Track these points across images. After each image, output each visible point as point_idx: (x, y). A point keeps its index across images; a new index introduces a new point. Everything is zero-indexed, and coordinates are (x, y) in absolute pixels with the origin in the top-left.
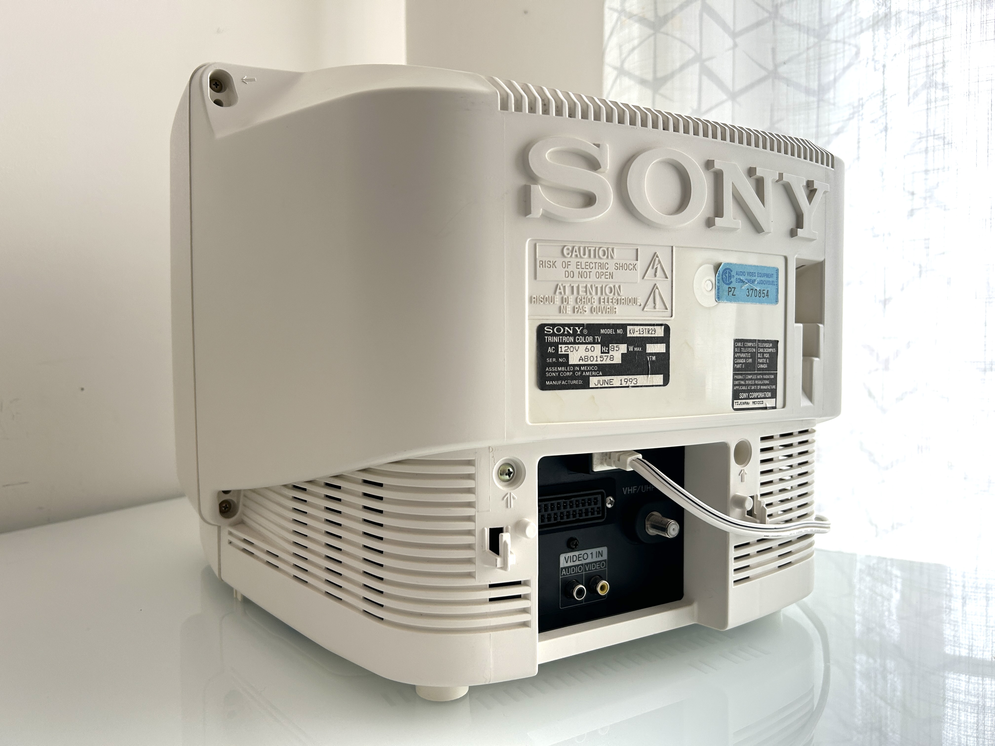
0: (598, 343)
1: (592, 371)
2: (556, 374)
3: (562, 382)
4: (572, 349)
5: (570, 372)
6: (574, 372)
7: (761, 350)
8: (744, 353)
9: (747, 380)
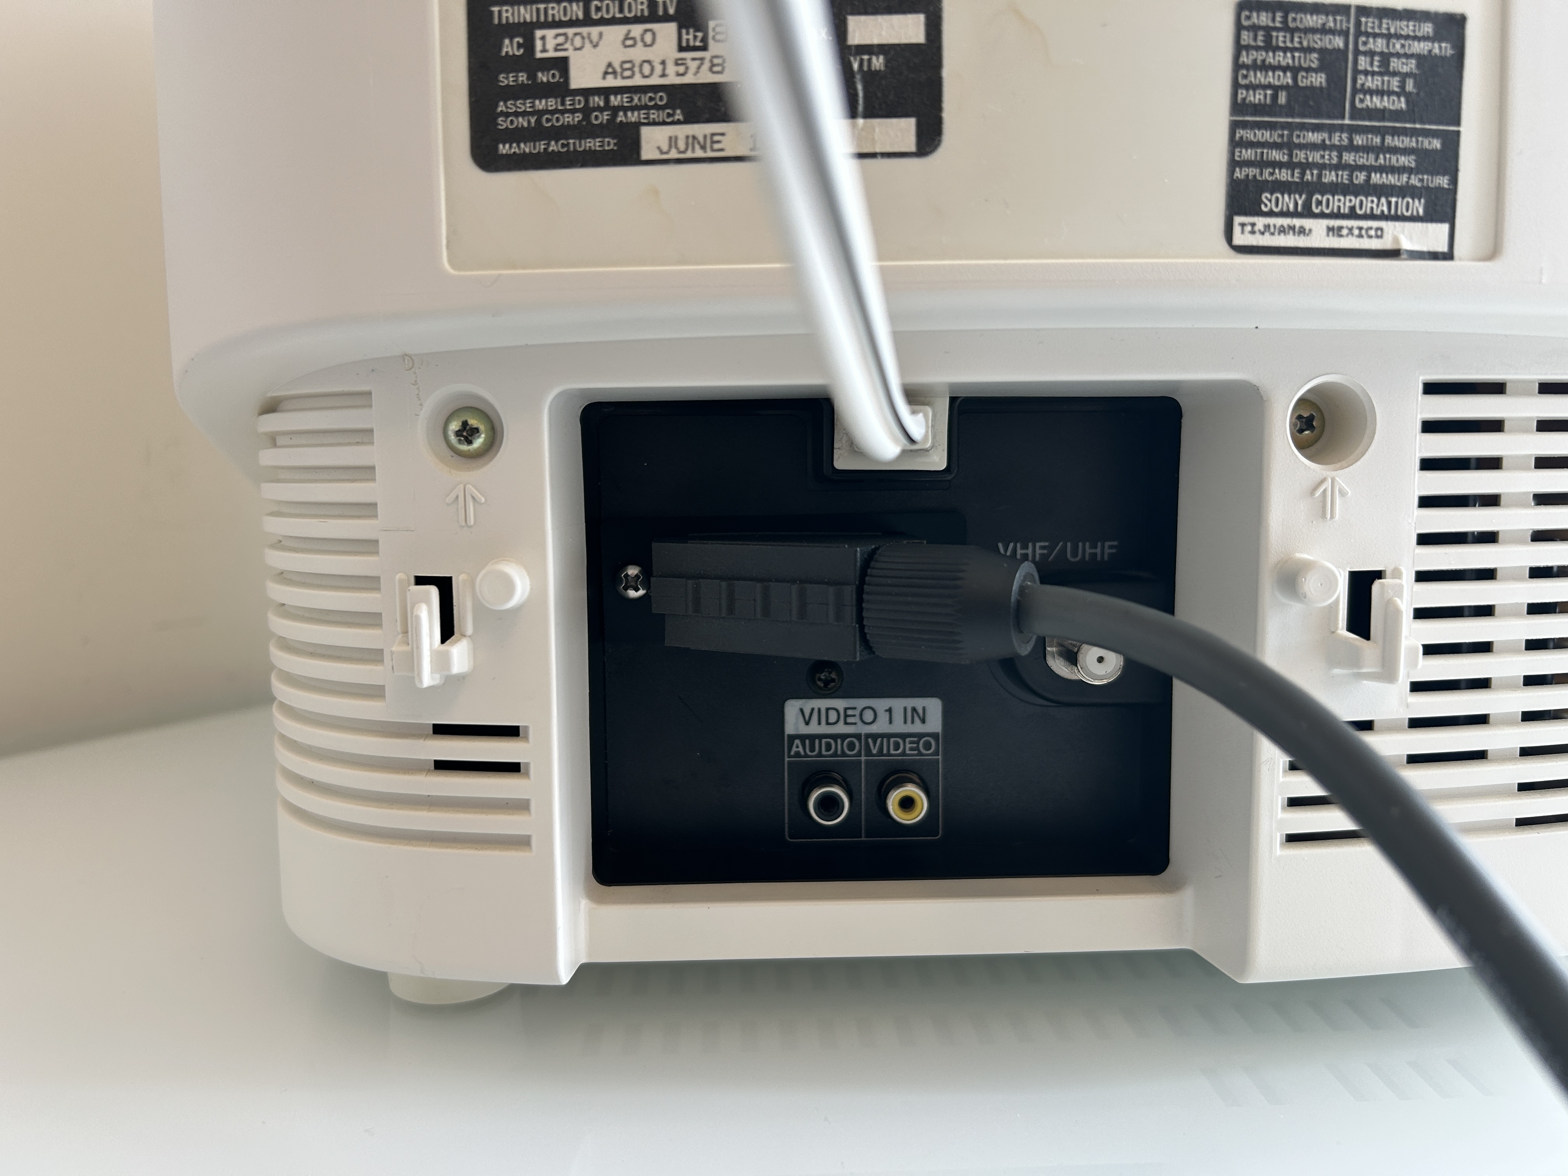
0: (666, 18)
1: (646, 107)
2: (529, 122)
3: (548, 144)
4: (578, 42)
5: (573, 111)
6: (587, 111)
7: (1379, 45)
8: (1285, 50)
9: (1301, 147)
